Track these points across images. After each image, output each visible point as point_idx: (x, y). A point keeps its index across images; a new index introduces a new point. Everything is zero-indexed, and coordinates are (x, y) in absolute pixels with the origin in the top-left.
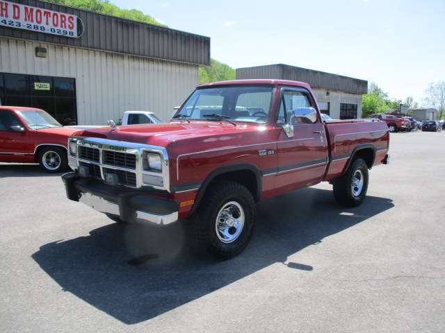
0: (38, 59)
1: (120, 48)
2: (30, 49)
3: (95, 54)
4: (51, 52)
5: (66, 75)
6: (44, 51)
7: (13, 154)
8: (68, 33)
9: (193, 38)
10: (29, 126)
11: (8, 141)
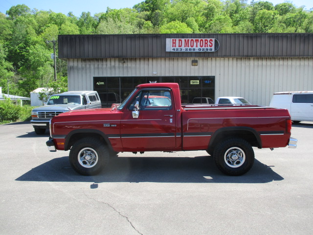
0: (193, 67)
2: (189, 61)
4: (200, 62)
5: (209, 75)
6: (196, 62)
8: (209, 50)
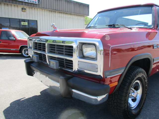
0: (23, 13)
1: (54, 9)
2: (20, 8)
3: (45, 10)
4: (28, 10)
5: (34, 19)
6: (25, 9)
7: (10, 50)
8: (34, 2)
9: (83, 5)
10: (17, 37)
11: (10, 44)
